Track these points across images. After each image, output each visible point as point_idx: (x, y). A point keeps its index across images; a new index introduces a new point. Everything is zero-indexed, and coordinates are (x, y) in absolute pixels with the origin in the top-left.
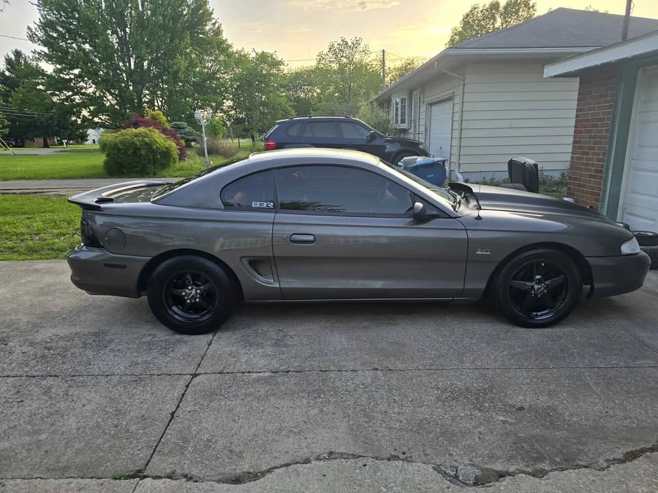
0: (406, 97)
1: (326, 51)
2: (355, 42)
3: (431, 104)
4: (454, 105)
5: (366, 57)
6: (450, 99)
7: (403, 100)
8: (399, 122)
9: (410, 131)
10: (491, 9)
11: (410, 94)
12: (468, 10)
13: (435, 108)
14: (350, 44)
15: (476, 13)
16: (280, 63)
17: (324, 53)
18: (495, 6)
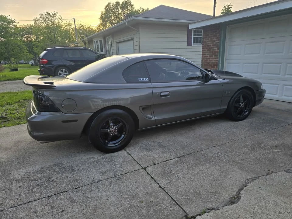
0: (102, 39)
1: (38, 17)
2: (54, 14)
3: (118, 43)
4: (134, 42)
5: (61, 22)
6: (132, 40)
7: (101, 41)
8: (100, 51)
9: (106, 55)
10: (117, 5)
11: (105, 39)
12: (107, 4)
13: (120, 45)
14: (51, 15)
15: (110, 6)
16: (13, 22)
17: (37, 18)
18: (118, 3)
